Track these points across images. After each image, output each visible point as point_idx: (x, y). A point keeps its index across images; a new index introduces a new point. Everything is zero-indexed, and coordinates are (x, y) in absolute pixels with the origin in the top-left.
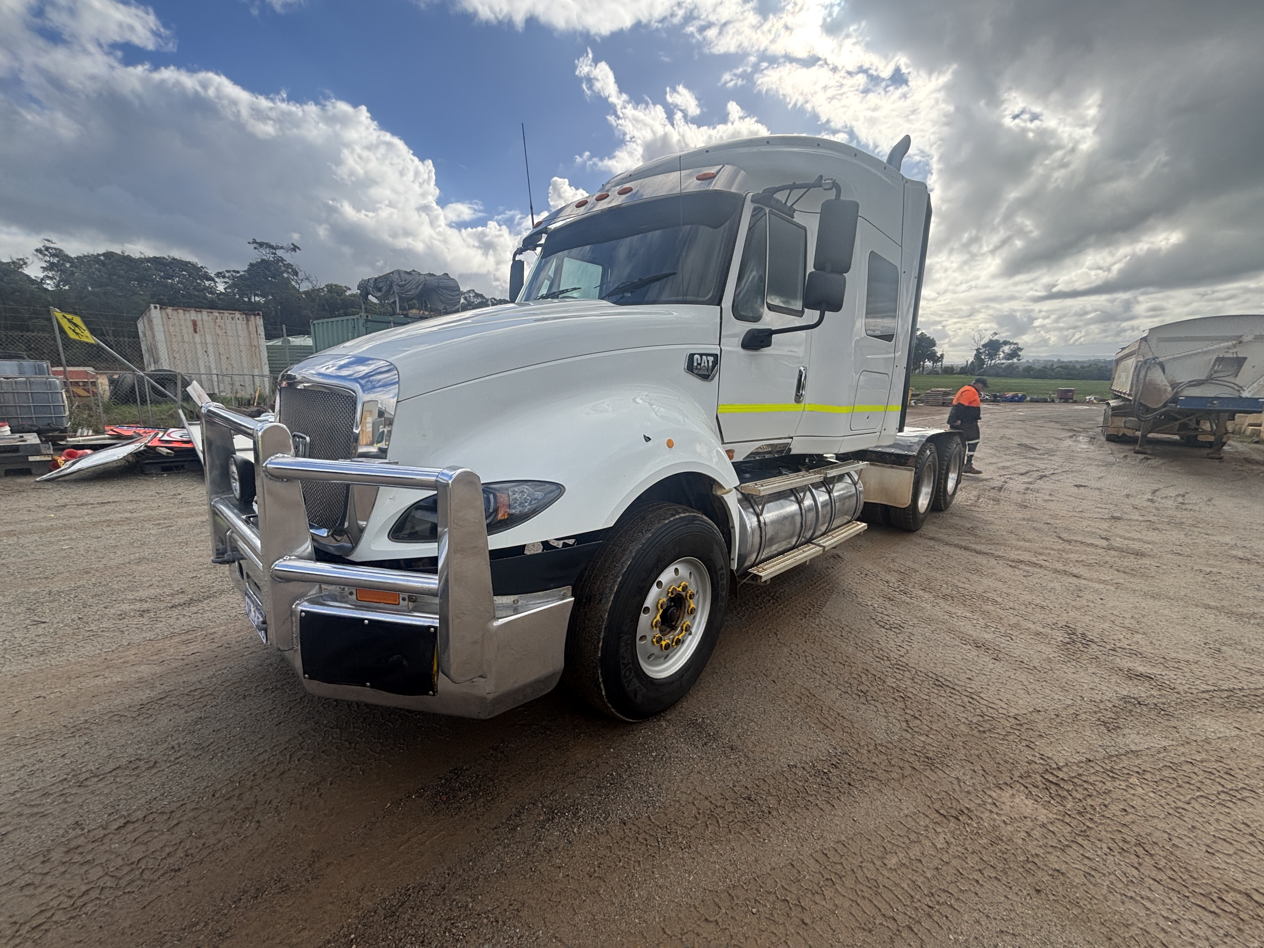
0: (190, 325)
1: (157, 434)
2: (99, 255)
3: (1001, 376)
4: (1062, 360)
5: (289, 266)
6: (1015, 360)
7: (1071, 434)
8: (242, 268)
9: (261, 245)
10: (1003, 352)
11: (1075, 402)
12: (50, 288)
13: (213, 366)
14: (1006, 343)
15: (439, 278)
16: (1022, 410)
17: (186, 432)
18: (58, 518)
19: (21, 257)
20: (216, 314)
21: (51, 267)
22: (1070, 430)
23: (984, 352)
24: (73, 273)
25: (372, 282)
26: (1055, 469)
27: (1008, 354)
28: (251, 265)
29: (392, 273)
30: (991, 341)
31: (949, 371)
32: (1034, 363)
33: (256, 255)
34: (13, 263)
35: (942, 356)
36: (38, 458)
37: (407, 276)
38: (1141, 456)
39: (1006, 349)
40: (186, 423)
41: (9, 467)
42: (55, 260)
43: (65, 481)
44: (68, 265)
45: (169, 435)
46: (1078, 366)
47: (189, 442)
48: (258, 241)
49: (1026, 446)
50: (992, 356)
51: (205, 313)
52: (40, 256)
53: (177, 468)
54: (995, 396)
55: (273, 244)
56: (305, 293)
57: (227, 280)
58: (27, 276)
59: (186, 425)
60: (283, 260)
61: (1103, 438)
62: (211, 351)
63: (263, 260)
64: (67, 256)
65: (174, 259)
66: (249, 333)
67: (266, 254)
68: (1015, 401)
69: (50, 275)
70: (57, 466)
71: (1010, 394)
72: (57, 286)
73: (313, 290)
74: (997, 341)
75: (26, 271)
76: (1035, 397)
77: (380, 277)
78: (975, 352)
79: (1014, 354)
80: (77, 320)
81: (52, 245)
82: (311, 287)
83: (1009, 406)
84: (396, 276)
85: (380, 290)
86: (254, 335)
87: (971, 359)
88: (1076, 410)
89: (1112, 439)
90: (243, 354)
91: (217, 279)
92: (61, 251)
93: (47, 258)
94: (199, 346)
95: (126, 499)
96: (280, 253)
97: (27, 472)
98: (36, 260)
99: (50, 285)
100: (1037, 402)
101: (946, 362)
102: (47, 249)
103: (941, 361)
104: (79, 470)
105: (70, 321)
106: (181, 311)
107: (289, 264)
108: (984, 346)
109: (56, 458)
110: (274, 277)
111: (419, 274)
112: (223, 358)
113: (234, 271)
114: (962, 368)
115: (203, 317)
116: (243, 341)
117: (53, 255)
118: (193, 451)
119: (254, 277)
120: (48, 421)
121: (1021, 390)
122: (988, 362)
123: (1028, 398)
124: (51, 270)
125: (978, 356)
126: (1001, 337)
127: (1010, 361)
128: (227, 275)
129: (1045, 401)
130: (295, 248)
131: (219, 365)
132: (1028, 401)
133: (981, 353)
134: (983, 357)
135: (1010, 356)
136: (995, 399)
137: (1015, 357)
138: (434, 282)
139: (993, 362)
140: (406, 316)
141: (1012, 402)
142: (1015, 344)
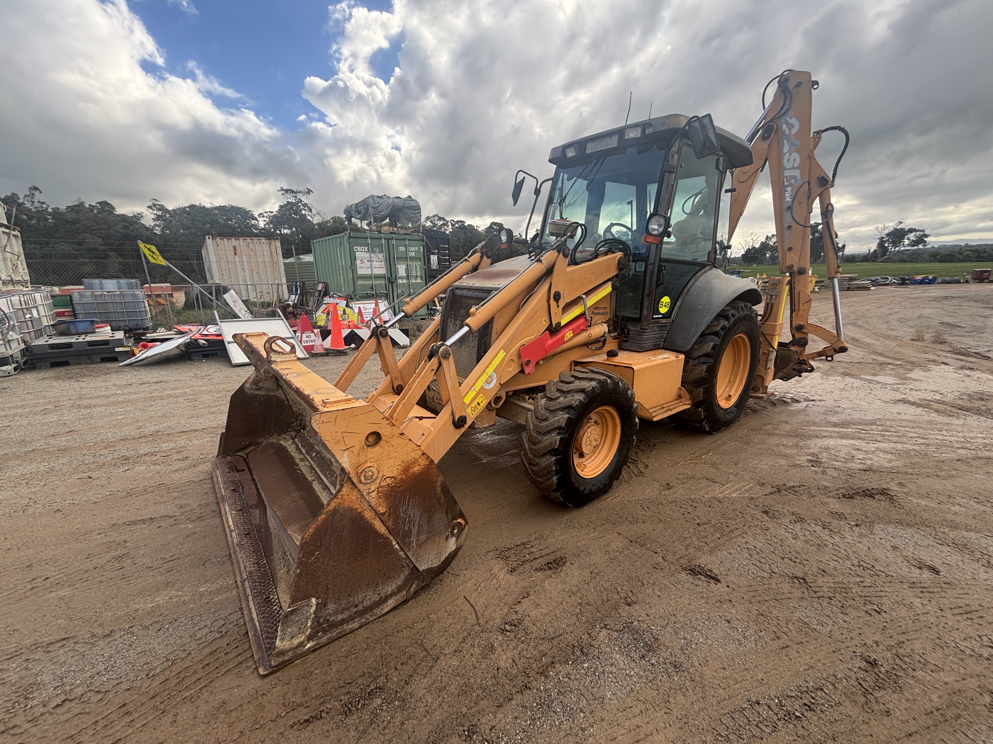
0: (232, 249)
1: (200, 329)
2: (186, 207)
3: (907, 261)
4: (970, 244)
5: (305, 205)
6: (921, 246)
8: (275, 209)
9: (287, 191)
10: (908, 239)
12: (158, 233)
13: (248, 280)
14: (911, 231)
15: (405, 200)
16: (935, 291)
17: (218, 327)
18: (123, 394)
19: (139, 212)
20: (249, 240)
21: (158, 218)
23: (887, 241)
24: (171, 221)
25: (354, 207)
27: (914, 241)
28: (281, 207)
29: (368, 198)
30: (896, 229)
31: (852, 259)
32: (939, 248)
33: (283, 200)
34: (135, 216)
35: (844, 246)
36: (121, 349)
37: (379, 200)
39: (912, 236)
40: (218, 321)
41: (104, 356)
42: (160, 213)
43: (138, 366)
44: (168, 215)
45: (207, 331)
47: (220, 335)
48: (284, 188)
49: (948, 324)
50: (895, 244)
51: (241, 240)
52: (151, 211)
53: (212, 355)
54: (903, 279)
55: (294, 189)
56: (317, 224)
57: (265, 219)
58: (143, 225)
59: (219, 323)
60: (301, 201)
62: (246, 268)
63: (288, 202)
64: (167, 210)
65: (232, 206)
66: (271, 253)
67: (289, 198)
68: (926, 283)
69: (158, 223)
70: (134, 355)
71: (919, 277)
73: (323, 222)
74: (903, 230)
75: (143, 221)
76: (947, 278)
77: (360, 203)
78: (878, 241)
79: (920, 240)
80: (153, 248)
81: (157, 203)
82: (321, 220)
83: (920, 288)
84: (371, 200)
85: (359, 213)
86: (274, 254)
87: (873, 247)
90: (268, 269)
91: (259, 219)
92: (163, 206)
93: (155, 212)
94: (238, 264)
95: (173, 379)
96: (299, 196)
97: (114, 359)
98: (148, 213)
99: (158, 231)
100: (948, 283)
101: (848, 251)
102: (155, 205)
103: (843, 251)
104: (147, 358)
105: (149, 249)
106: (225, 240)
107: (306, 204)
108: (888, 235)
109: (134, 348)
110: (295, 214)
111: (389, 197)
112: (255, 273)
113: (270, 212)
114: (864, 256)
115: (241, 243)
116: (267, 259)
117: (159, 210)
118: (222, 342)
119: (283, 215)
120: (136, 322)
121: (930, 273)
122: (891, 249)
123: (940, 280)
124: (158, 220)
125: (881, 244)
126: (906, 225)
127: (916, 247)
128: (266, 215)
129: (958, 282)
130: (309, 192)
131: (252, 278)
132: (939, 283)
133: (885, 242)
134: (886, 245)
135: (915, 243)
136: (903, 282)
137: (920, 243)
138: (400, 204)
139: (897, 249)
140: (380, 232)
141: (920, 284)
142: (921, 231)
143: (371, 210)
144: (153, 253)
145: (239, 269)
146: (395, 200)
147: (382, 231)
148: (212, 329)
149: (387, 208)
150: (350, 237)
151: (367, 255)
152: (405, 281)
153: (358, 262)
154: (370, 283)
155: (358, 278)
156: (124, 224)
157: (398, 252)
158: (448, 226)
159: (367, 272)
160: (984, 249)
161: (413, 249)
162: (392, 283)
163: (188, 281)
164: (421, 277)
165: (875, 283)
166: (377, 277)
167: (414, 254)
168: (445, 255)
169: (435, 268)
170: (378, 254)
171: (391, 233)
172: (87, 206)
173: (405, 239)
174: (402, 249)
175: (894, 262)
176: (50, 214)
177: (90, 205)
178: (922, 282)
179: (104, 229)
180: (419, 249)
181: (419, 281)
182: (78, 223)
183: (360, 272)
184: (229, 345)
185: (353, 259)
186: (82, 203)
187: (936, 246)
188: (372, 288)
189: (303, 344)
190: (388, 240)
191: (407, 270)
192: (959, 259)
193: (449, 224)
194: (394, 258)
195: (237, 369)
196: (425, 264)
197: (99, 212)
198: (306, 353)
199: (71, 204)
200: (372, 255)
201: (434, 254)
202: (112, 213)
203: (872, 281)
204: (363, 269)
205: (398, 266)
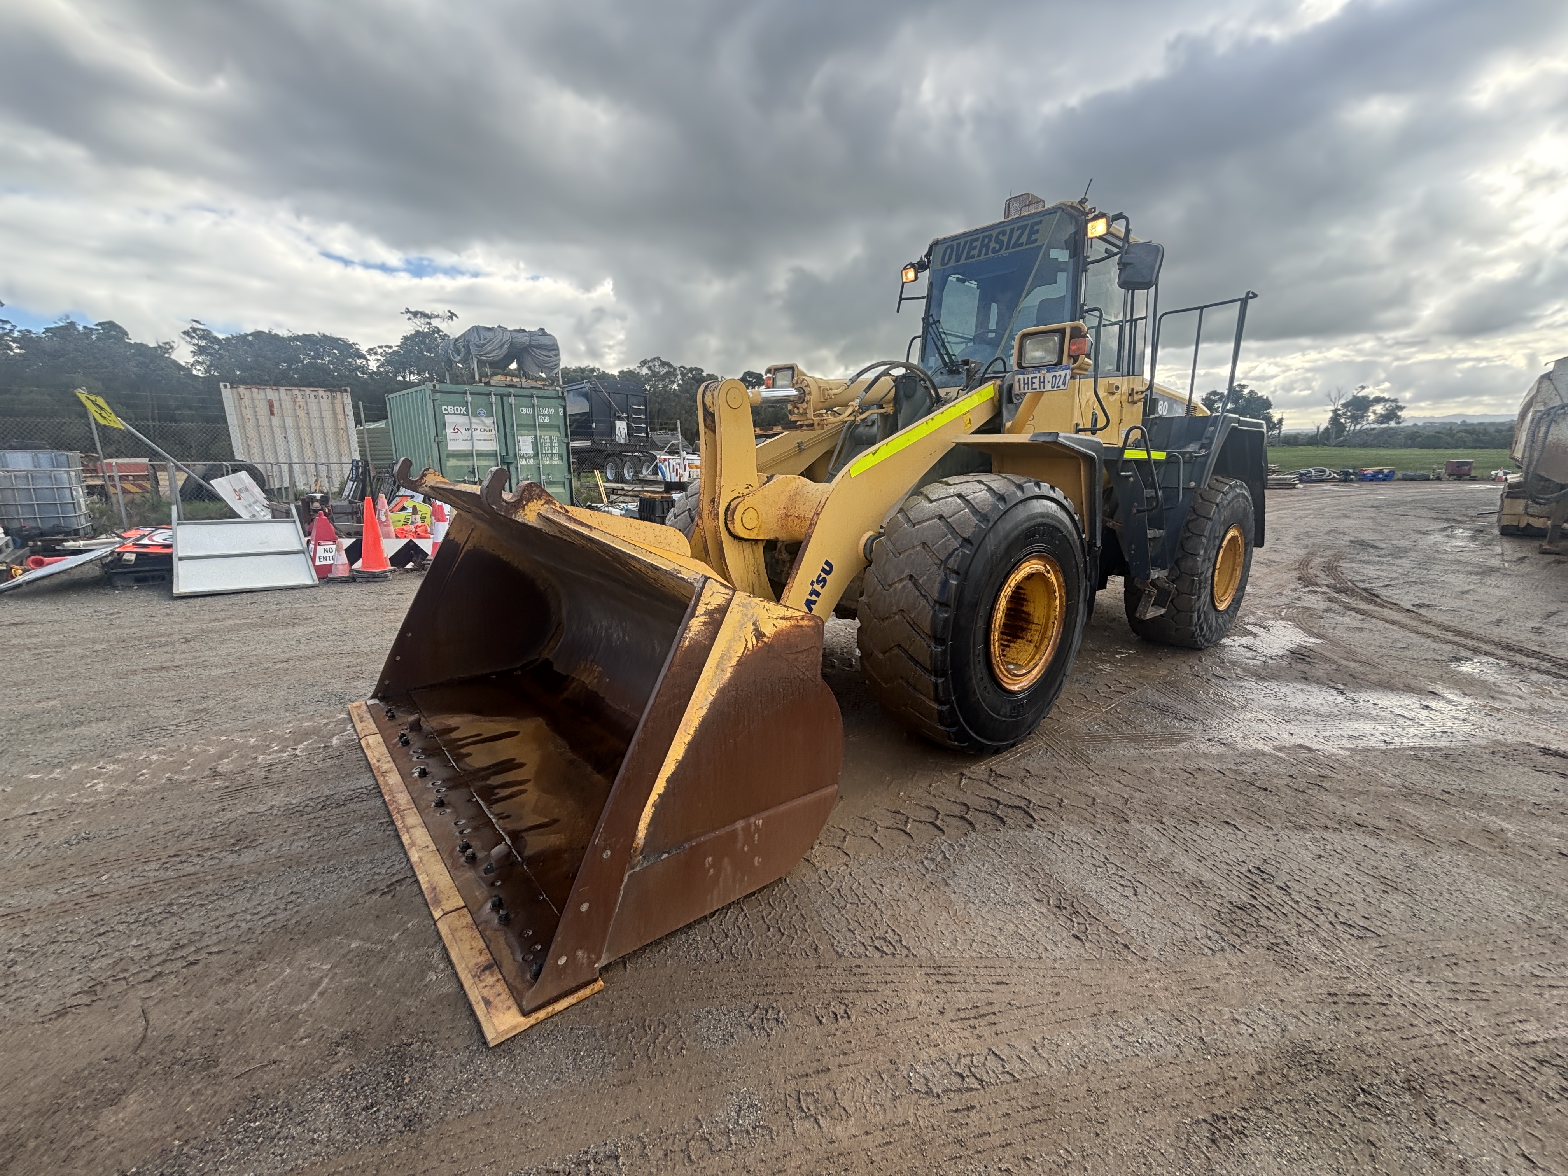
0: (266, 404)
2: (247, 335)
3: (1371, 446)
4: (1469, 421)
6: (1393, 424)
7: (1446, 525)
8: (396, 341)
9: (415, 314)
10: (1374, 412)
11: (1474, 479)
12: (200, 374)
13: (294, 454)
14: (1378, 400)
15: (534, 334)
16: (1384, 492)
19: (167, 340)
20: (296, 391)
21: (201, 351)
22: (1447, 520)
23: (1345, 414)
24: (221, 356)
26: (1392, 579)
27: (1382, 415)
28: (406, 338)
30: (1355, 398)
31: (1293, 441)
32: (1424, 427)
33: (409, 327)
34: (160, 347)
35: (1280, 421)
37: (488, 334)
38: (1551, 558)
39: (1379, 408)
40: (175, 522)
42: (203, 343)
44: (217, 347)
45: (150, 539)
46: (1492, 430)
47: (171, 546)
48: (412, 310)
50: (1355, 419)
51: (283, 390)
52: (188, 339)
54: (1347, 474)
55: (428, 312)
57: (379, 357)
58: (174, 361)
60: (439, 331)
61: (1496, 532)
62: (291, 436)
63: (417, 332)
64: (215, 338)
65: (324, 336)
66: (336, 413)
67: (419, 325)
68: (1379, 480)
69: (200, 359)
70: (13, 576)
71: (1370, 471)
72: (207, 371)
74: (1365, 398)
75: (174, 356)
76: (1411, 473)
78: (1330, 414)
79: (1391, 415)
80: (101, 401)
81: (199, 326)
83: (1367, 486)
84: (476, 334)
86: (340, 416)
87: (1324, 424)
88: (1471, 491)
89: (1509, 532)
90: (330, 439)
91: (368, 357)
92: (209, 332)
93: (196, 341)
94: (277, 431)
96: (436, 322)
98: (183, 343)
99: (199, 371)
100: (1411, 480)
101: (1287, 428)
102: (195, 330)
103: (1280, 428)
105: (94, 403)
106: (255, 390)
107: (446, 335)
108: (1345, 405)
109: (15, 566)
110: (429, 351)
111: (505, 330)
112: (306, 444)
113: (387, 346)
114: (1311, 437)
115: (282, 396)
116: (329, 423)
117: (201, 337)
118: (170, 557)
119: (408, 352)
120: (56, 522)
121: (1387, 465)
122: (1350, 427)
123: (1399, 474)
124: (201, 354)
125: (1335, 419)
126: (1371, 392)
127: (1384, 426)
128: (380, 351)
129: (1426, 479)
130: (452, 316)
131: (302, 453)
132: (1399, 480)
133: (1340, 415)
134: (1343, 420)
135: (1384, 418)
136: (1346, 478)
137: (1392, 419)
138: (524, 340)
139: (1358, 427)
140: (487, 384)
141: (1371, 480)
142: (1393, 401)
143: (473, 349)
144: (102, 408)
145: (279, 437)
146: (514, 335)
147: (492, 382)
148: (160, 537)
149: (501, 346)
150: (434, 391)
151: (465, 419)
152: (531, 462)
153: (449, 431)
154: (470, 463)
155: (448, 456)
156: (142, 359)
157: (519, 415)
158: (676, 376)
159: (464, 446)
160: (1485, 430)
161: (546, 411)
162: (508, 464)
163: (160, 455)
164: (561, 456)
165: (1305, 478)
166: (481, 455)
167: (547, 420)
168: (639, 421)
169: (622, 441)
170: (484, 419)
171: (511, 386)
172: (81, 328)
173: (532, 396)
174: (527, 411)
175: (1354, 446)
176: (15, 340)
177: (85, 327)
178: (1373, 478)
179: (107, 367)
180: (557, 412)
181: (556, 461)
182: (63, 356)
183: (452, 446)
184: (180, 563)
185: (440, 426)
186: (72, 324)
187: (1420, 424)
188: (473, 472)
189: (318, 563)
190: (502, 396)
191: (535, 445)
192: (1448, 444)
193: (678, 372)
194: (512, 425)
195: (179, 602)
196: (567, 436)
197: (98, 339)
198: (316, 578)
199: (53, 326)
200: (474, 420)
201: (620, 419)
202: (122, 340)
203: (1302, 475)
204: (456, 443)
205: (520, 438)
